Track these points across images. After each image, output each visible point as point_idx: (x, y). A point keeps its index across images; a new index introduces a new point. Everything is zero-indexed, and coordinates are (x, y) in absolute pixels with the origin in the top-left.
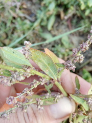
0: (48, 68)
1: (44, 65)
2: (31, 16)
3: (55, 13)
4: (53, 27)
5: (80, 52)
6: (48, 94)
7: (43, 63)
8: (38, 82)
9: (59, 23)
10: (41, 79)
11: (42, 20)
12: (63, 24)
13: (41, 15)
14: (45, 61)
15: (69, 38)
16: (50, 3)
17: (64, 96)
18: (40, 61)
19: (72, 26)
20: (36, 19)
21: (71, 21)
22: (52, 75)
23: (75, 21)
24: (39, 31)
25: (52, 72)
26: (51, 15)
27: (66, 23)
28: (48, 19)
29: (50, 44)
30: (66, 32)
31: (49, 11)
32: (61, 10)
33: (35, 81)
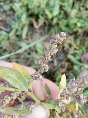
0: (18, 82)
1: (14, 80)
2: (6, 28)
3: (28, 23)
4: (27, 35)
5: (44, 63)
6: (23, 106)
7: (12, 78)
8: (9, 98)
9: (33, 31)
10: (12, 94)
11: (17, 31)
12: (36, 32)
13: (15, 25)
14: (14, 76)
15: (43, 44)
16: (22, 14)
17: (38, 104)
18: (9, 77)
19: (44, 33)
20: (11, 30)
21: (44, 29)
22: (23, 88)
23: (46, 28)
24: (15, 41)
25: (23, 85)
26: (24, 25)
27: (38, 31)
28: (22, 29)
29: (26, 51)
30: (39, 39)
31: (21, 21)
32: (33, 20)
33: (6, 97)
